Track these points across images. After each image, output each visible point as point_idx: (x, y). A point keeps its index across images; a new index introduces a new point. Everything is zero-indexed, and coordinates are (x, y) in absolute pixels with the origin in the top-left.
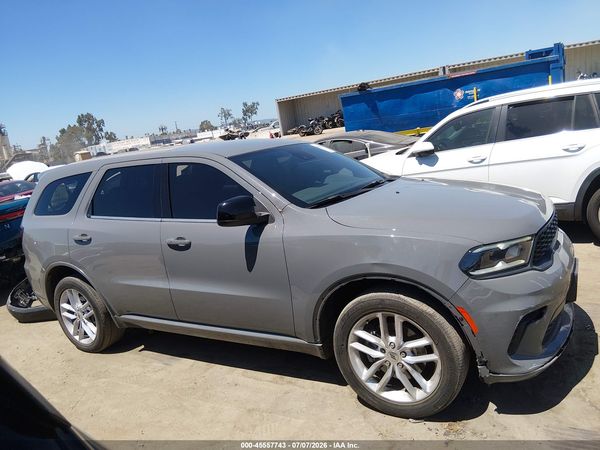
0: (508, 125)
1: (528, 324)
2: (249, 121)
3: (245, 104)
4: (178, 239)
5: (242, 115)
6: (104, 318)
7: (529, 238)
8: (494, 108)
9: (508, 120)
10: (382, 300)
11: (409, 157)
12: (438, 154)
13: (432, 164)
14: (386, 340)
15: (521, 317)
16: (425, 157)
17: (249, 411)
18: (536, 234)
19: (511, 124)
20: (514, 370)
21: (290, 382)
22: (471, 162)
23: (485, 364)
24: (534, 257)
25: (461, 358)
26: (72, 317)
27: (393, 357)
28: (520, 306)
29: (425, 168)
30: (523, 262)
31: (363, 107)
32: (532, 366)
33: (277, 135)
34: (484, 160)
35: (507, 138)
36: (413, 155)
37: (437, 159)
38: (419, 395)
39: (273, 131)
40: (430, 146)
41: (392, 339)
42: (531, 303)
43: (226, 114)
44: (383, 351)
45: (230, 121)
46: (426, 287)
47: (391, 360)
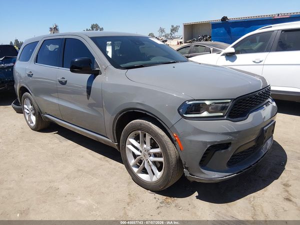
0: (279, 42)
1: (216, 151)
2: (173, 35)
3: (173, 26)
4: (63, 78)
5: (170, 32)
6: (38, 114)
7: (230, 101)
8: (273, 31)
9: (280, 39)
10: (141, 124)
11: (222, 55)
12: (237, 55)
13: (233, 61)
14: (142, 146)
15: (209, 146)
16: (230, 56)
17: (79, 170)
18: (235, 99)
19: (281, 42)
20: (202, 176)
21: (107, 161)
22: (254, 62)
23: (187, 168)
24: (230, 113)
25: (174, 163)
26: (28, 112)
27: (144, 156)
28: (209, 139)
29: (229, 63)
30: (222, 114)
31: (222, 30)
32: (215, 176)
33: (181, 42)
34: (261, 61)
35: (277, 50)
36: (223, 55)
37: (236, 58)
38: (155, 179)
39: (179, 41)
40: (233, 50)
41: (145, 146)
42: (218, 139)
43: (162, 30)
44: (141, 152)
45: (164, 34)
46: (160, 120)
47: (144, 157)
